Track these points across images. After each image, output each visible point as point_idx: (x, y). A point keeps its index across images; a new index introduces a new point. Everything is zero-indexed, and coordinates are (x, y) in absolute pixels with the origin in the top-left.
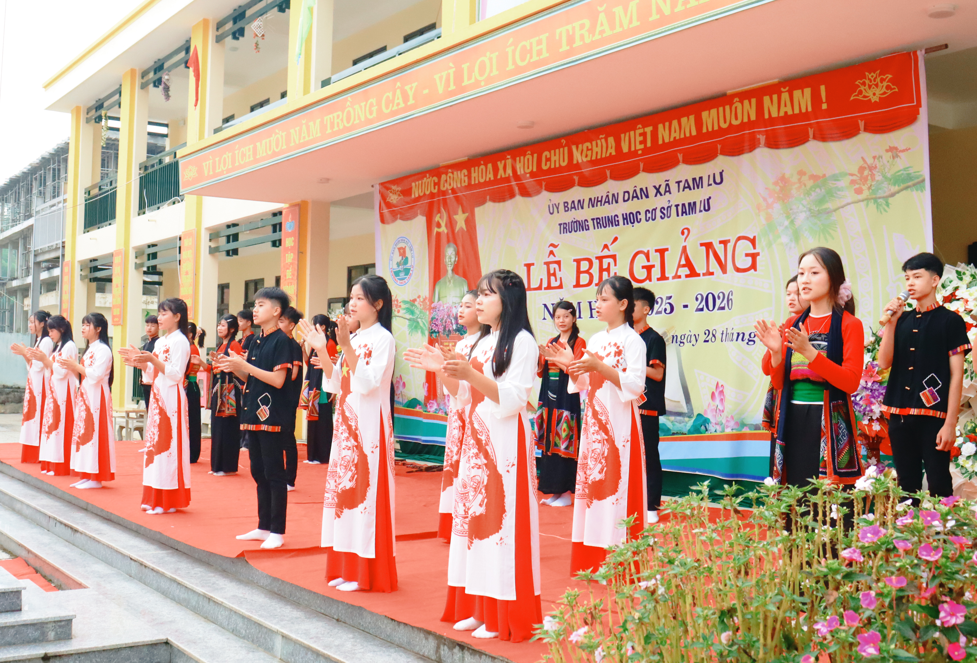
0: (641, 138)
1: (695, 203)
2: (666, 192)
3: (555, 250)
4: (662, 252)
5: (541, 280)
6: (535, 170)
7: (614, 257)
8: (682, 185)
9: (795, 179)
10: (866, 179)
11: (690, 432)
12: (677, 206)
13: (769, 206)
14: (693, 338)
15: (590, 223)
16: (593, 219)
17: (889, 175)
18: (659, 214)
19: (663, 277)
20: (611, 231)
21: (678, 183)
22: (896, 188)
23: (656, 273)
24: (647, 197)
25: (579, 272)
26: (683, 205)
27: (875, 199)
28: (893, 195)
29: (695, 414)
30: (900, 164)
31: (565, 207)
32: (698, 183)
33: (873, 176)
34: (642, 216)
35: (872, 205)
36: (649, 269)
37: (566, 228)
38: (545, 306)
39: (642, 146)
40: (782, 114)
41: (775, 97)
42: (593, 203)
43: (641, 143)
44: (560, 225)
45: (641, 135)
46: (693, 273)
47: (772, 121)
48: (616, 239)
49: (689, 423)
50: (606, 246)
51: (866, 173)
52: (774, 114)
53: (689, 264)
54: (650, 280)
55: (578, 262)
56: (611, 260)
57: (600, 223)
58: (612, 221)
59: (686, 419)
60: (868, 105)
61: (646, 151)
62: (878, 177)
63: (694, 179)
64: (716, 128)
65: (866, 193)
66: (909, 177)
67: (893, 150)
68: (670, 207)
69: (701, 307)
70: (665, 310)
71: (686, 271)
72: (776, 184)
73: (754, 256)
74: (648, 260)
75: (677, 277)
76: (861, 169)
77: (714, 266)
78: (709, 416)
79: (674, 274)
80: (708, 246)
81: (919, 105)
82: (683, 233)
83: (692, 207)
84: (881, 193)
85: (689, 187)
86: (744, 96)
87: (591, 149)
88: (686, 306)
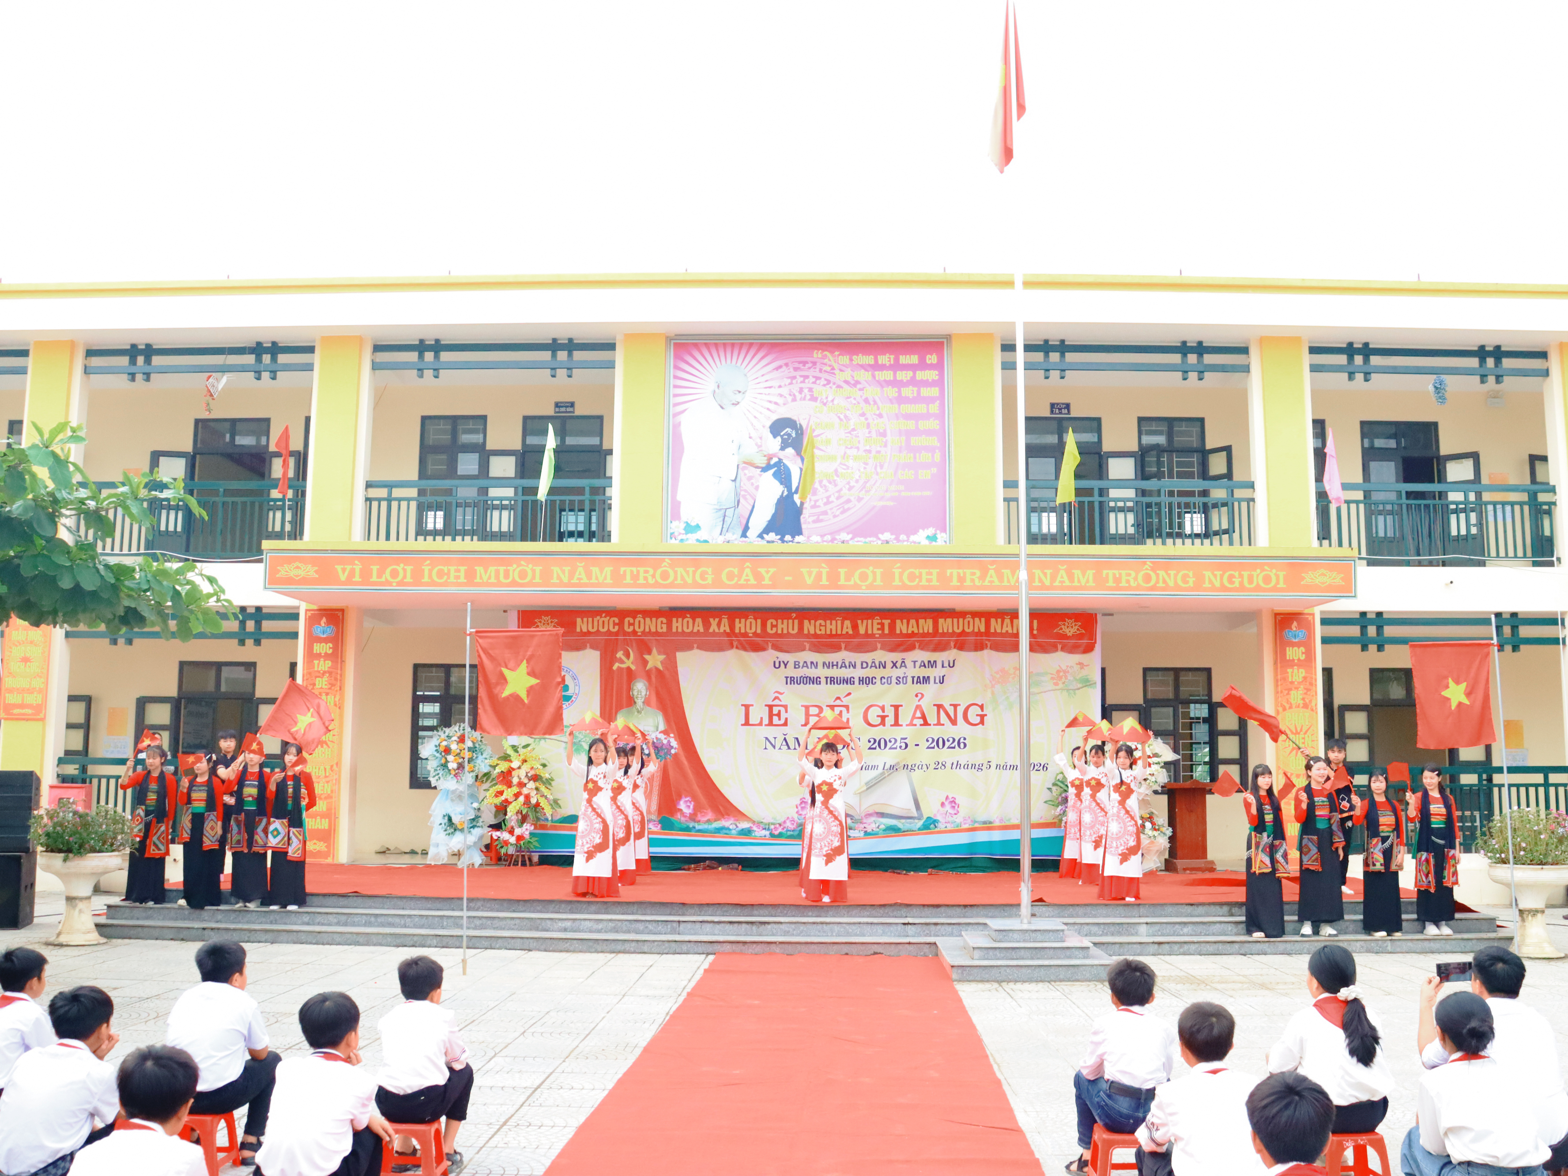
0: (879, 626)
1: (928, 677)
2: (901, 666)
3: (780, 696)
4: (896, 708)
5: (762, 718)
6: (759, 631)
7: (847, 707)
8: (918, 664)
9: (1012, 671)
10: (1061, 678)
11: (919, 829)
12: (913, 678)
13: (993, 686)
14: (925, 767)
15: (823, 680)
16: (827, 678)
17: (1078, 678)
18: (894, 680)
19: (896, 723)
20: (844, 688)
21: (915, 662)
22: (1080, 685)
23: (890, 720)
24: (884, 667)
25: (808, 715)
26: (919, 677)
27: (1068, 690)
28: (1079, 689)
29: (925, 817)
30: (1084, 673)
31: (795, 665)
32: (932, 664)
33: (1066, 677)
34: (878, 681)
35: (1065, 693)
36: (883, 718)
37: (791, 680)
38: (767, 738)
39: (880, 632)
40: (1004, 631)
41: (999, 620)
42: (828, 665)
43: (878, 629)
44: (787, 678)
45: (878, 624)
46: (926, 723)
47: (995, 634)
48: (849, 694)
49: (920, 824)
50: (838, 698)
51: (1061, 674)
52: (999, 631)
53: (924, 717)
54: (884, 725)
55: (807, 708)
56: (844, 709)
57: (832, 680)
58: (849, 681)
59: (916, 821)
60: (1065, 637)
61: (883, 635)
62: (1070, 678)
63: (929, 662)
64: (950, 631)
65: (1061, 686)
66: (1087, 680)
67: (1081, 665)
68: (906, 677)
69: (932, 746)
70: (901, 747)
71: (921, 721)
72: (997, 673)
73: (982, 717)
74: (883, 711)
75: (911, 724)
76: (1058, 672)
77: (944, 718)
78: (939, 818)
79: (908, 723)
80: (939, 707)
81: (1095, 642)
82: (917, 696)
83: (926, 680)
84: (1071, 687)
85: (924, 666)
86: (976, 614)
87: (825, 626)
88: (917, 745)
